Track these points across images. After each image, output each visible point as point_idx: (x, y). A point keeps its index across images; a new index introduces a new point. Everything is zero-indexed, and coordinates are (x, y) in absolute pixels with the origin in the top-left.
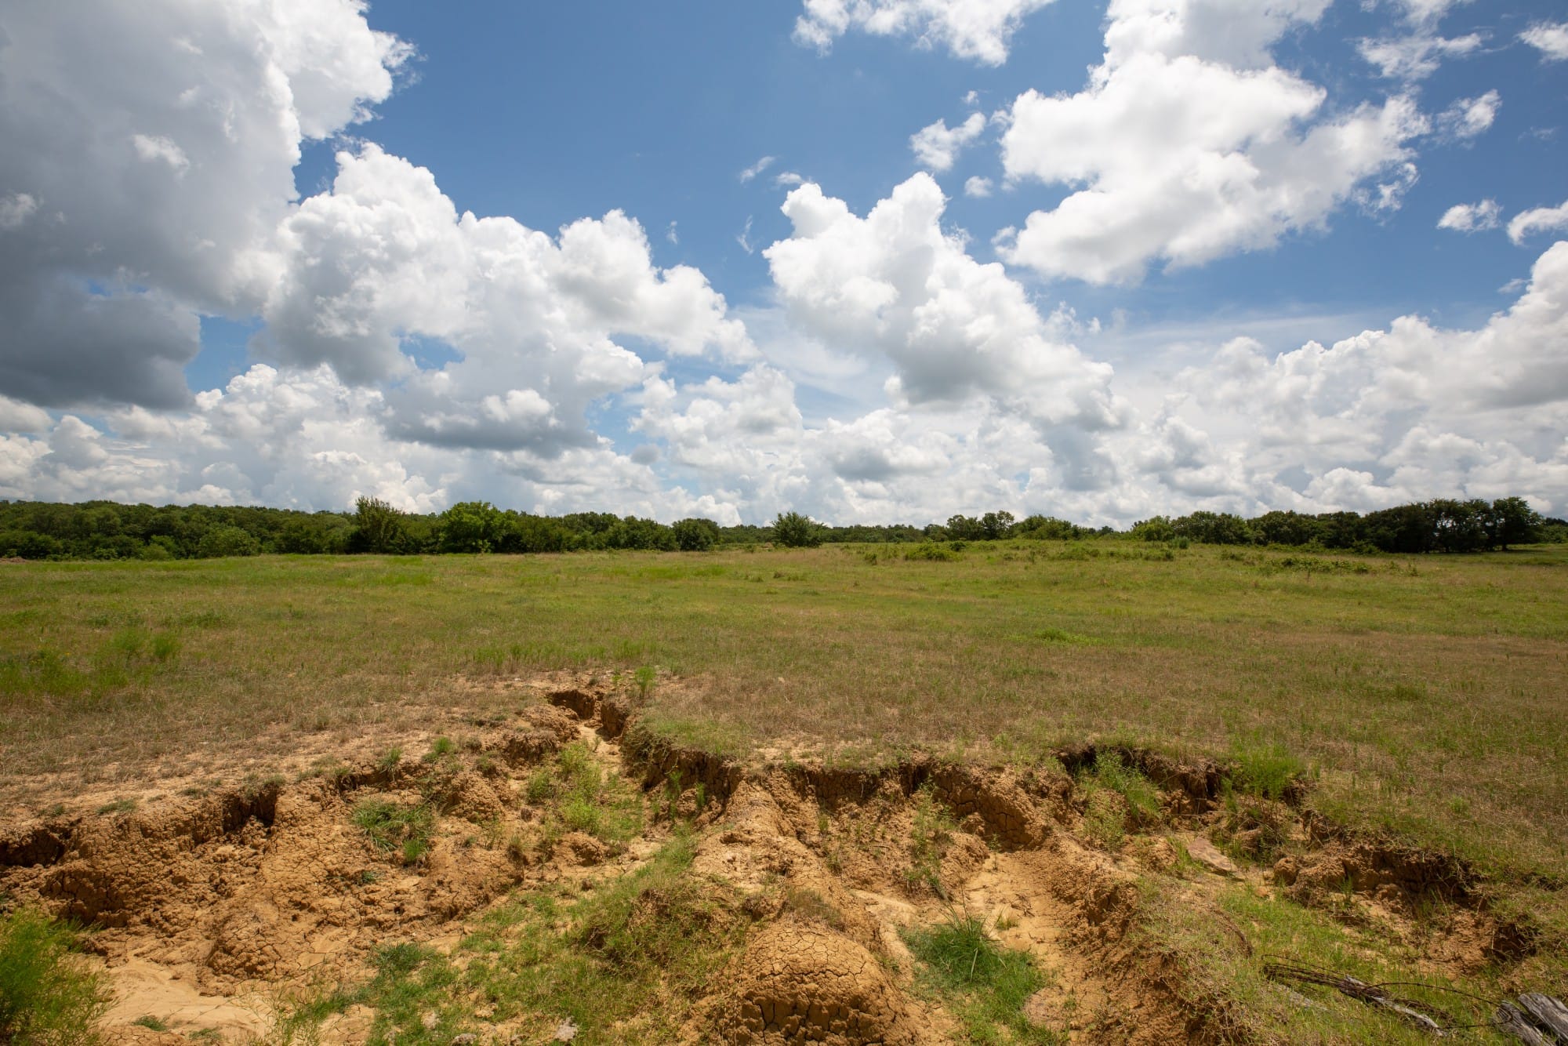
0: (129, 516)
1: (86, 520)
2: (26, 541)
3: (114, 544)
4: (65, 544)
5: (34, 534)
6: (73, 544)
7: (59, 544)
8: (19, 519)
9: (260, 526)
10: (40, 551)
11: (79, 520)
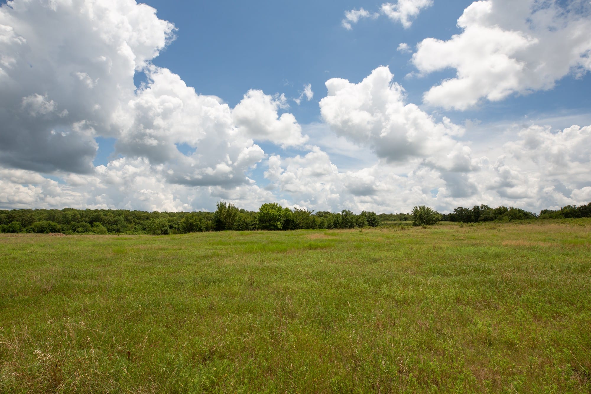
0: (83, 214)
1: (67, 216)
2: (48, 225)
3: (81, 226)
4: (62, 226)
5: (50, 222)
6: (65, 226)
7: (60, 226)
8: (41, 216)
9: (134, 218)
10: (53, 230)
11: (65, 216)
